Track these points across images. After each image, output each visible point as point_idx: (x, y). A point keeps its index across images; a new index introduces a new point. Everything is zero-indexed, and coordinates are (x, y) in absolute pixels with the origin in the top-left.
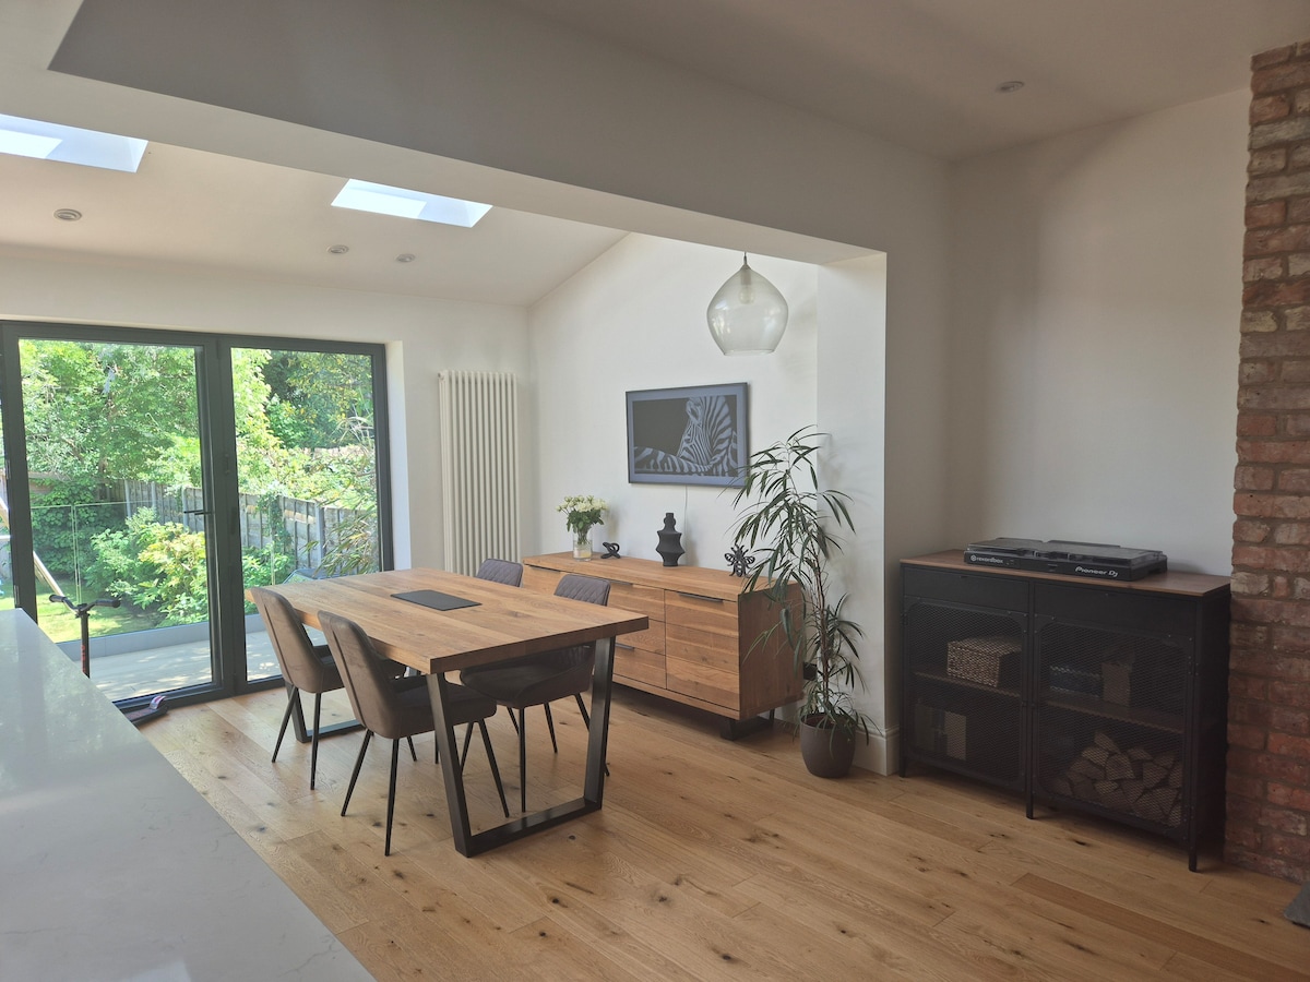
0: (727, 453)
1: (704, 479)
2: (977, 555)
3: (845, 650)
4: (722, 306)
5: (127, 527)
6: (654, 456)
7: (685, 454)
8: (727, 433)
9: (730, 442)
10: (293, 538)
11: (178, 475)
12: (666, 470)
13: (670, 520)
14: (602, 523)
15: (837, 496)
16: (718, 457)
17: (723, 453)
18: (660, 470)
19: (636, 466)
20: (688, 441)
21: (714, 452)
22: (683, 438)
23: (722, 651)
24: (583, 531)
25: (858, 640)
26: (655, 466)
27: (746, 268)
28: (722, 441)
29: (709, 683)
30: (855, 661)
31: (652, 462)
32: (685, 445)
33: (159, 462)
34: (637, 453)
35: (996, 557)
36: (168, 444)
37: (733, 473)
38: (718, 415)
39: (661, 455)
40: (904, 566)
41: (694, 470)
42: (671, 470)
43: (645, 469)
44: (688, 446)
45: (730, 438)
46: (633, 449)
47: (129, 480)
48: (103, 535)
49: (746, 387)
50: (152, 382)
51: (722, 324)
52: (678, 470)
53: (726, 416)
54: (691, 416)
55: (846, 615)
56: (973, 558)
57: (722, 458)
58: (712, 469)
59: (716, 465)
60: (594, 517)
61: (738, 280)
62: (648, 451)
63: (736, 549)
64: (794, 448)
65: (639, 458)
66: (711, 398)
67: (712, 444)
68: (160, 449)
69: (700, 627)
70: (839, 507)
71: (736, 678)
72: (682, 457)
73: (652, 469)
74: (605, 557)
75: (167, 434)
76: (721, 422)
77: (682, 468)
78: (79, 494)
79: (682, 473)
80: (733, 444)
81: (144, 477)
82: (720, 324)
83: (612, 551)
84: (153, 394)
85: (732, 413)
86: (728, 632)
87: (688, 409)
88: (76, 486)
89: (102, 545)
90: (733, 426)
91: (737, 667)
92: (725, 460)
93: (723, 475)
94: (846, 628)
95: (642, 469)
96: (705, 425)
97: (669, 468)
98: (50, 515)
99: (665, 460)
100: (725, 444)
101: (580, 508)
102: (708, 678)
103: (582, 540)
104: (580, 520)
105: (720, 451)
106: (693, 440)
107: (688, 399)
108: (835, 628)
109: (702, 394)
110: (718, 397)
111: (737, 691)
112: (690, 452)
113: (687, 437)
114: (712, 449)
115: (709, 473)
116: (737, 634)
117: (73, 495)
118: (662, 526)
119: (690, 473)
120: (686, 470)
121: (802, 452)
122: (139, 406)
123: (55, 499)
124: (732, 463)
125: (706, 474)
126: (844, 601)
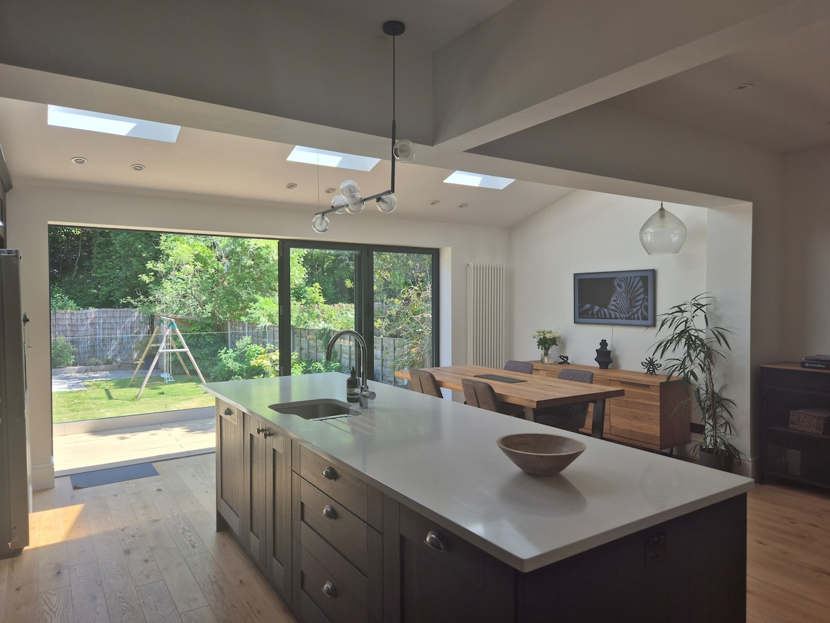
0: (641, 308)
1: (624, 321)
2: (809, 363)
3: (725, 414)
4: (650, 230)
5: (236, 347)
6: (592, 308)
7: (613, 307)
8: (642, 296)
9: (643, 302)
10: (339, 354)
11: (263, 319)
12: (600, 316)
13: (604, 343)
14: (557, 345)
15: (719, 330)
16: (635, 310)
17: (638, 308)
18: (595, 316)
19: (579, 314)
20: (615, 301)
21: (632, 307)
22: (612, 299)
23: (648, 413)
24: (547, 349)
25: (732, 409)
26: (593, 314)
27: (662, 209)
28: (638, 301)
29: (639, 431)
30: (730, 420)
31: (590, 312)
32: (613, 303)
33: (252, 311)
34: (580, 307)
35: (821, 364)
36: (255, 301)
37: (645, 318)
38: (636, 286)
39: (597, 308)
40: (762, 368)
41: (618, 316)
42: (603, 316)
43: (585, 316)
44: (615, 303)
45: (643, 299)
46: (577, 304)
47: (231, 321)
48: (223, 351)
49: (654, 272)
50: (250, 267)
51: (649, 238)
52: (608, 316)
53: (641, 287)
54: (618, 288)
55: (724, 395)
56: (807, 365)
57: (638, 310)
58: (631, 316)
59: (633, 314)
60: (553, 341)
61: (658, 215)
62: (588, 306)
63: (649, 360)
64: (695, 305)
65: (581, 310)
66: (631, 277)
67: (631, 302)
68: (251, 304)
69: (634, 400)
70: (720, 336)
71: (658, 428)
72: (611, 310)
73: (590, 316)
74: (561, 363)
75: (255, 295)
76: (638, 290)
77: (610, 315)
78: (205, 328)
79: (611, 318)
80: (645, 303)
81: (243, 319)
82: (648, 238)
83: (564, 360)
84: (247, 273)
85: (645, 286)
86: (653, 403)
87: (616, 283)
88: (204, 323)
89: (223, 356)
90: (646, 292)
91: (659, 422)
92: (640, 311)
93: (638, 319)
94: (724, 402)
95: (582, 315)
96: (627, 292)
97: (601, 315)
98: (191, 339)
99: (599, 311)
100: (640, 303)
101: (548, 336)
102: (638, 428)
103: (546, 354)
104: (546, 343)
105: (636, 306)
106: (618, 300)
107: (615, 278)
108: (717, 402)
109: (625, 275)
110: (635, 277)
111: (659, 435)
112: (616, 307)
113: (614, 298)
114: (631, 305)
115: (629, 318)
116: (659, 404)
117: (202, 328)
118: (599, 347)
119: (616, 318)
120: (613, 316)
121: (699, 306)
122: (240, 280)
123: (194, 330)
124: (644, 313)
125: (626, 319)
126: (724, 387)
